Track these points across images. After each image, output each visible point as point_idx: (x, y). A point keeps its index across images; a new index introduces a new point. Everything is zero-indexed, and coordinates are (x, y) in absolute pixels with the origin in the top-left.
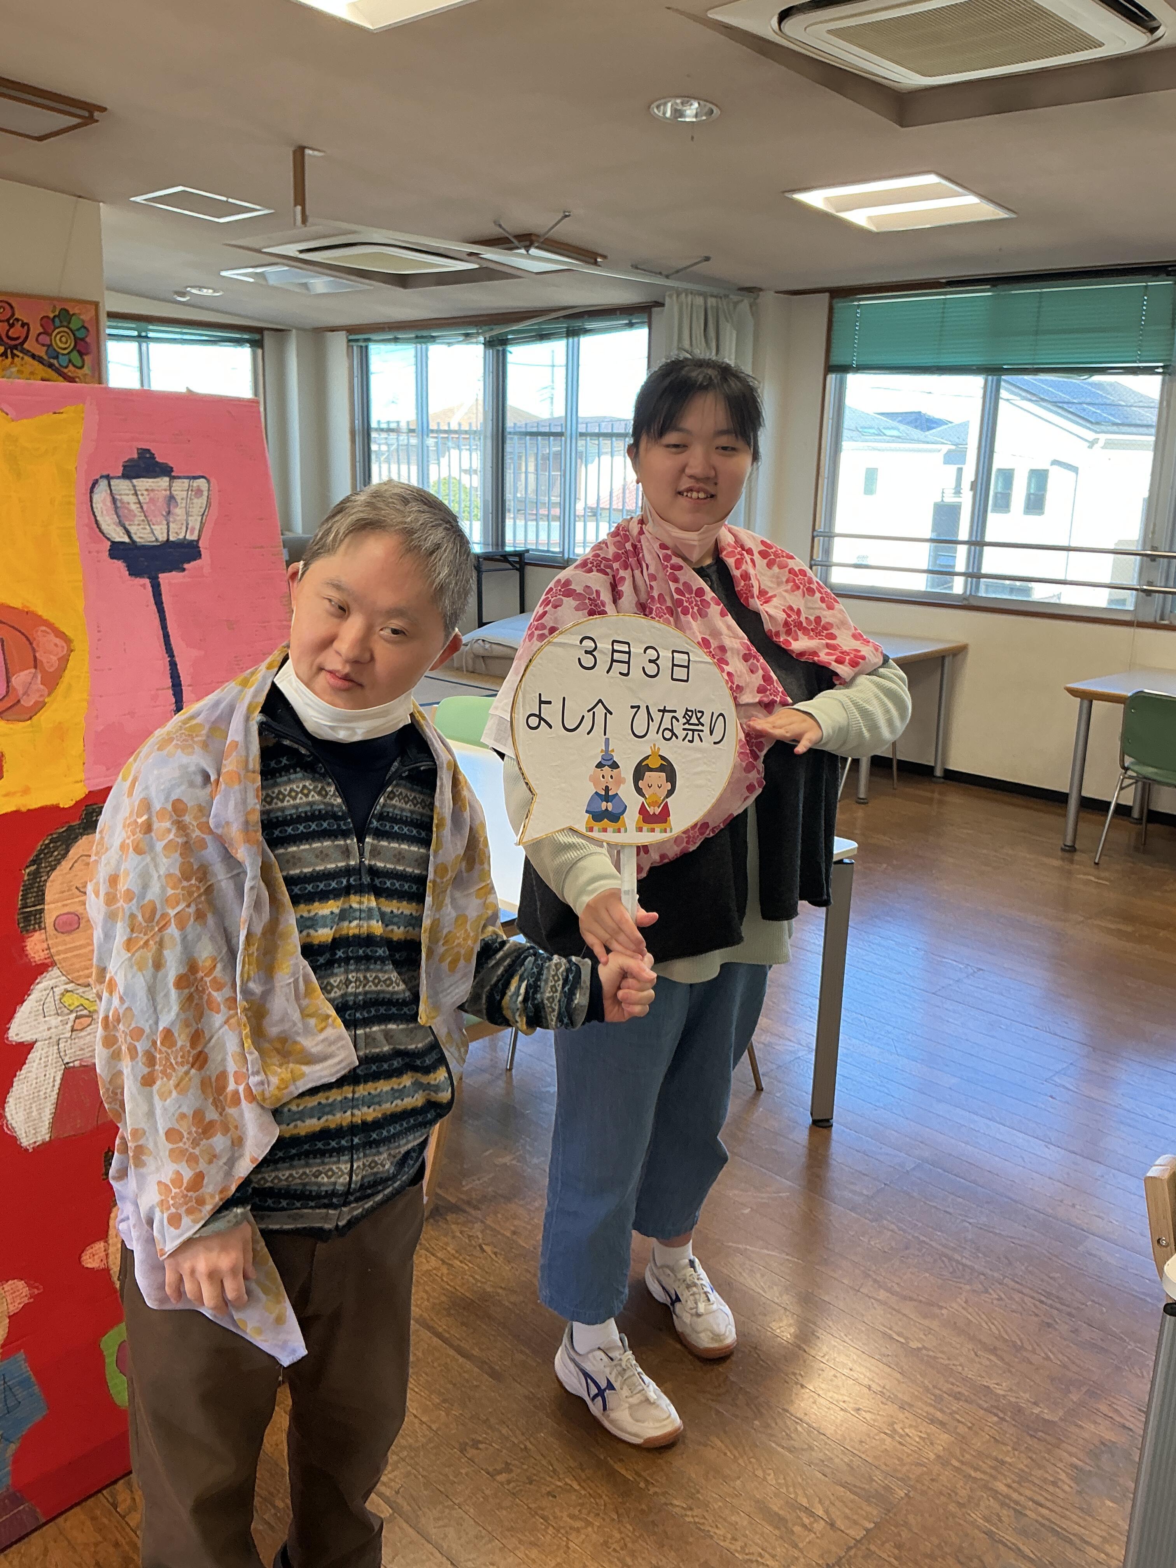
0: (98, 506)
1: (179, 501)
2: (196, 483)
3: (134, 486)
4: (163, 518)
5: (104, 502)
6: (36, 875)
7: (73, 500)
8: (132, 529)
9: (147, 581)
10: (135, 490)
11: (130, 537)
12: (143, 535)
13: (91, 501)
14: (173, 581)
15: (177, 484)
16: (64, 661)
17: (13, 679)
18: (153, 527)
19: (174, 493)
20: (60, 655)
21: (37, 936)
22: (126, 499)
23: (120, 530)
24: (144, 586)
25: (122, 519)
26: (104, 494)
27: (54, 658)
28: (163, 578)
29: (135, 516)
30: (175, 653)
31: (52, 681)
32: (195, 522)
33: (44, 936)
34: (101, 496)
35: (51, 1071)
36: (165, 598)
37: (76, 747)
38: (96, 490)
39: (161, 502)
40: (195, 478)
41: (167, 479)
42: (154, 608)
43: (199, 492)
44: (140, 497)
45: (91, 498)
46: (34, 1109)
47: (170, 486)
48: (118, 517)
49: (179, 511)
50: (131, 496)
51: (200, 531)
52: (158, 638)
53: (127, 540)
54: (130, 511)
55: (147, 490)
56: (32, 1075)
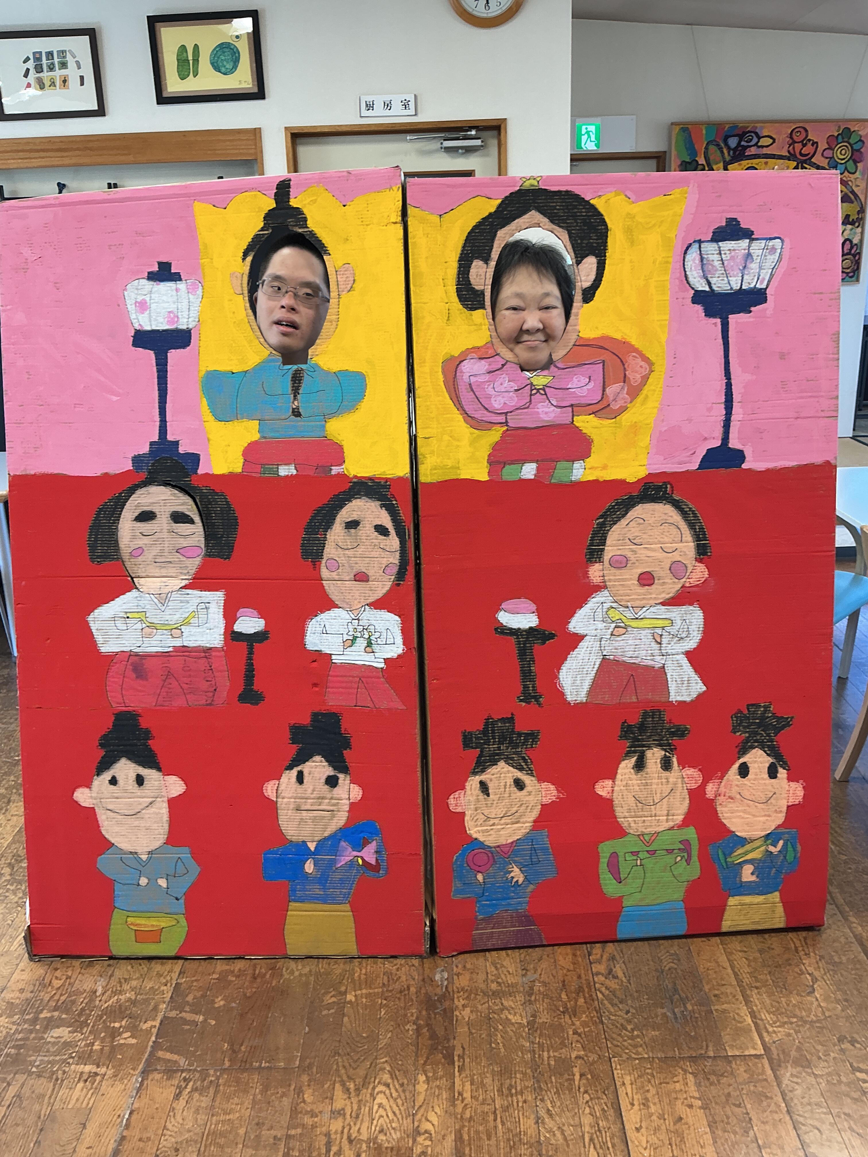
0: (688, 264)
1: (755, 258)
2: (771, 243)
3: (719, 247)
4: (739, 271)
5: (694, 260)
6: (602, 525)
7: (671, 260)
8: (713, 281)
9: (718, 321)
10: (720, 251)
11: (710, 287)
12: (720, 285)
13: (684, 260)
14: (739, 321)
15: (755, 245)
16: (645, 379)
17: (607, 390)
18: (730, 278)
19: (751, 251)
20: (644, 374)
21: (597, 566)
22: (711, 257)
23: (703, 282)
24: (715, 324)
25: (707, 272)
26: (694, 255)
27: (639, 376)
28: (733, 319)
29: (717, 270)
30: (732, 377)
31: (634, 392)
32: (766, 275)
33: (601, 567)
34: (693, 256)
35: (593, 658)
36: (731, 333)
37: (645, 440)
38: (689, 252)
39: (740, 259)
40: (771, 239)
41: (748, 241)
42: (720, 341)
43: (773, 250)
44: (723, 256)
45: (684, 257)
46: (578, 679)
47: (749, 247)
48: (703, 271)
49: (754, 266)
50: (716, 256)
51: (769, 281)
52: (720, 364)
53: (707, 289)
54: (713, 266)
55: (729, 250)
56: (581, 657)
